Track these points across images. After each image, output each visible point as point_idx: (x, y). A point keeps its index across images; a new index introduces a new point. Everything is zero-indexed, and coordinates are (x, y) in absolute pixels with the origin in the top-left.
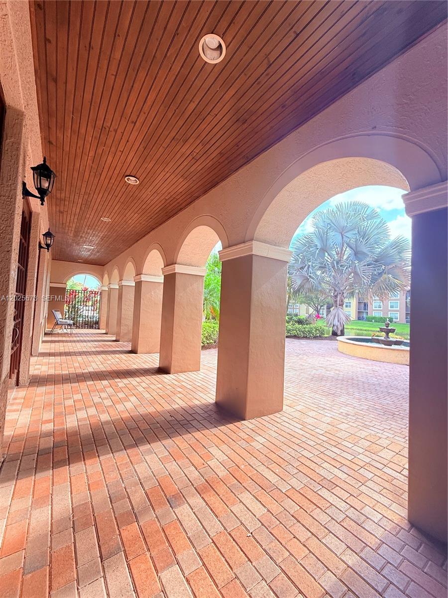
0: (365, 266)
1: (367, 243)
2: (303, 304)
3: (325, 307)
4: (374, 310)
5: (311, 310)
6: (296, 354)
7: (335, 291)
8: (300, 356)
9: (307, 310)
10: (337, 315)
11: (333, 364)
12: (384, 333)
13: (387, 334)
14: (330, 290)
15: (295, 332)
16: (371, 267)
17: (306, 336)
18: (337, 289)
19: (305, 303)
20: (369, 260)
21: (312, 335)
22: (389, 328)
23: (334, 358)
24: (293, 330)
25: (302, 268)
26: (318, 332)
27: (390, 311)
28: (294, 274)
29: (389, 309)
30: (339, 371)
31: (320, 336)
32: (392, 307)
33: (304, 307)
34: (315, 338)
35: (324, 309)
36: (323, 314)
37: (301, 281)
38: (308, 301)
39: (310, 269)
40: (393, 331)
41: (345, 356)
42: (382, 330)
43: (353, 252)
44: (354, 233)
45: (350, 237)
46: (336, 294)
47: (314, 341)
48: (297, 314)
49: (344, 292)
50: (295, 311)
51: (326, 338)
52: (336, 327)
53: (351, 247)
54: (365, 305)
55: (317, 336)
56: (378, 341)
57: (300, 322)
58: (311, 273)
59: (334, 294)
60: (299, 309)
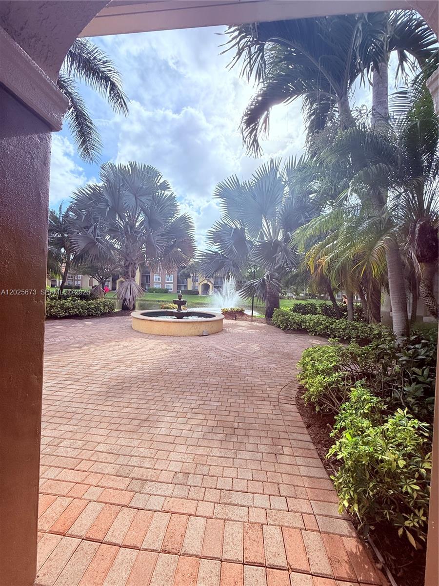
0: (159, 236)
1: (161, 212)
2: (86, 275)
3: (111, 279)
4: (155, 283)
5: (96, 283)
6: (78, 345)
7: (126, 260)
8: (85, 348)
9: (91, 282)
10: (129, 287)
11: (132, 351)
12: (177, 305)
13: (180, 307)
14: (120, 260)
15: (76, 310)
16: (165, 238)
17: (92, 314)
18: (128, 259)
19: (88, 274)
20: (162, 230)
21: (99, 312)
22: (182, 300)
23: (130, 341)
24: (73, 308)
25: (87, 228)
26: (106, 308)
27: (167, 283)
28: (75, 233)
29: (166, 281)
30: (142, 362)
31: (109, 312)
32: (168, 280)
33: (87, 278)
34: (104, 315)
35: (109, 281)
36: (108, 287)
37: (85, 245)
38: (93, 271)
39: (98, 231)
40: (184, 303)
41: (141, 335)
42: (175, 302)
43: (147, 219)
44: (149, 198)
45: (144, 201)
46: (127, 264)
47: (102, 319)
48: (79, 286)
49: (136, 262)
50: (76, 283)
51: (117, 314)
52: (128, 301)
53: (145, 213)
54: (147, 278)
55: (106, 313)
56: (171, 314)
57: (83, 297)
58: (98, 236)
59: (125, 264)
60: (81, 280)
